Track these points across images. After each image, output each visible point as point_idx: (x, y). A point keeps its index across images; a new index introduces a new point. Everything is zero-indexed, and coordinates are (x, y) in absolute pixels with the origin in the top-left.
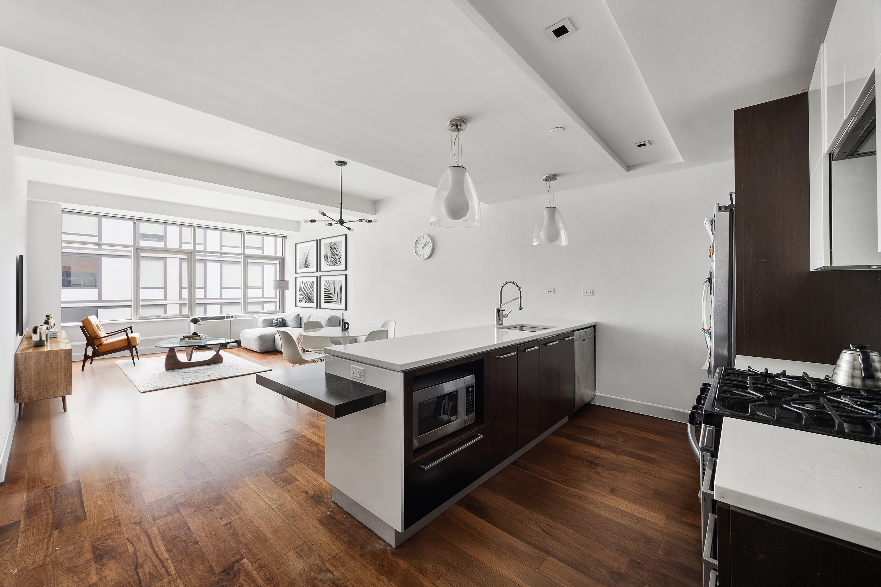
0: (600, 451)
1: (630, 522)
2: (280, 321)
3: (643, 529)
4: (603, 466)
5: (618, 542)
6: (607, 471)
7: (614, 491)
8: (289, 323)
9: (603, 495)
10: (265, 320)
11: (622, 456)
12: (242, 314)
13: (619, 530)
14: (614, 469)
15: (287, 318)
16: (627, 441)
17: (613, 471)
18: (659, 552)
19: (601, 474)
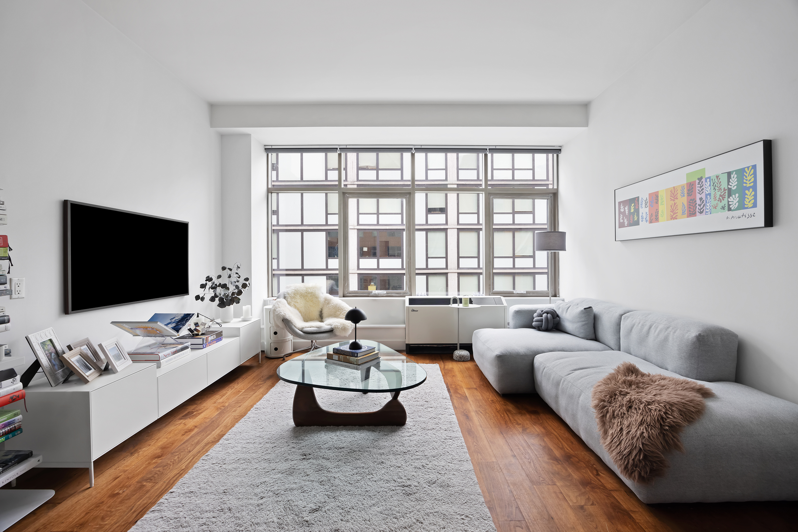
2: (547, 318)
8: (568, 325)
10: (518, 313)
12: (482, 295)
15: (563, 311)
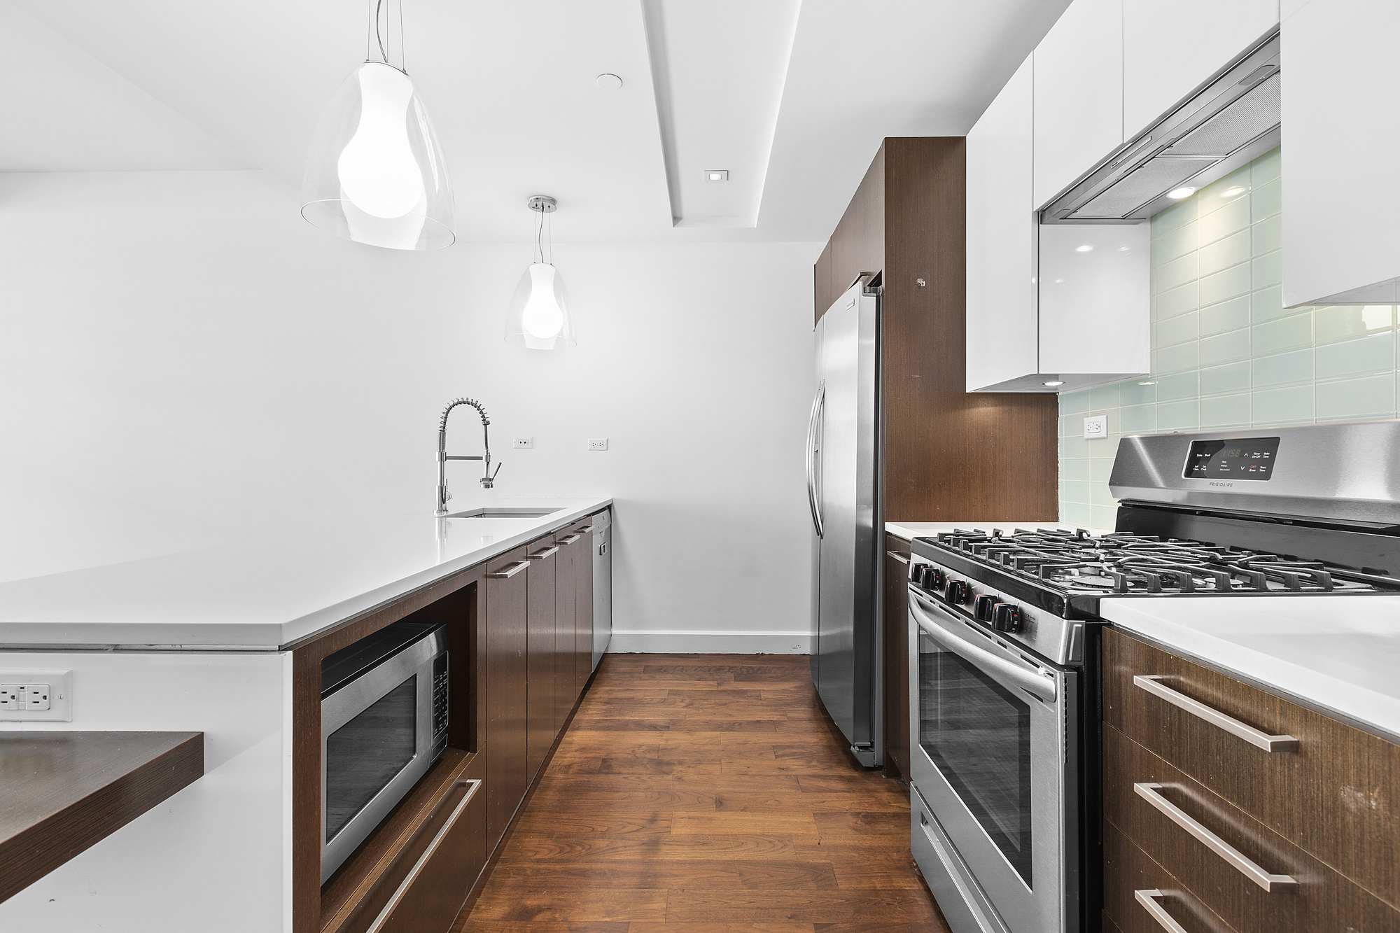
0: (662, 736)
1: (774, 851)
3: (798, 855)
4: (681, 763)
5: (779, 902)
6: (691, 769)
7: (721, 803)
9: (711, 819)
11: (698, 734)
13: (767, 876)
14: (699, 762)
16: (691, 705)
17: (701, 766)
18: (840, 887)
19: (684, 778)
